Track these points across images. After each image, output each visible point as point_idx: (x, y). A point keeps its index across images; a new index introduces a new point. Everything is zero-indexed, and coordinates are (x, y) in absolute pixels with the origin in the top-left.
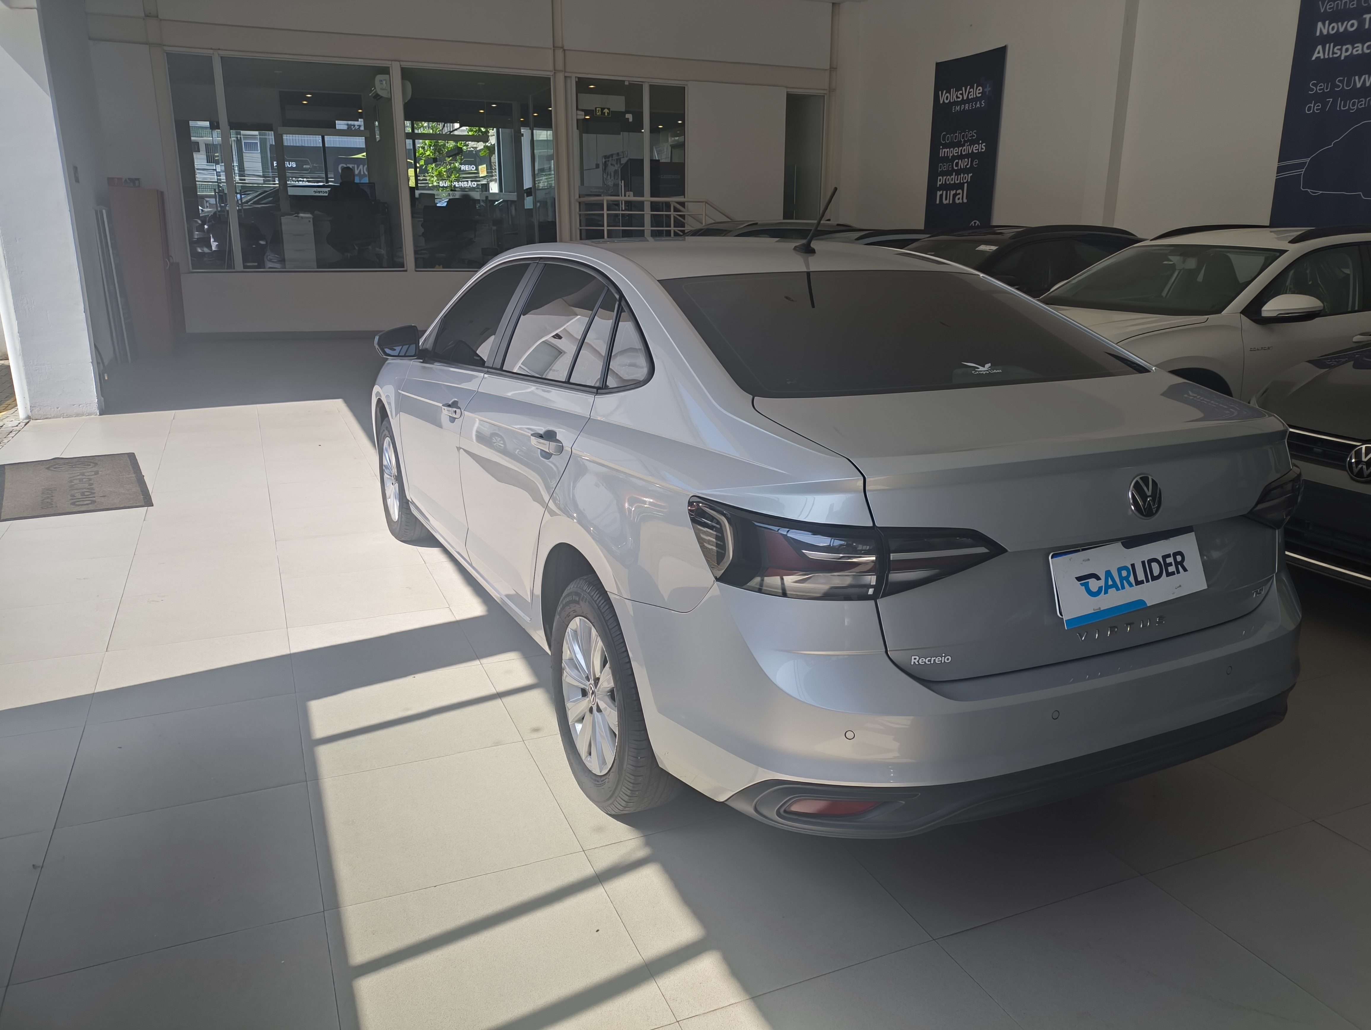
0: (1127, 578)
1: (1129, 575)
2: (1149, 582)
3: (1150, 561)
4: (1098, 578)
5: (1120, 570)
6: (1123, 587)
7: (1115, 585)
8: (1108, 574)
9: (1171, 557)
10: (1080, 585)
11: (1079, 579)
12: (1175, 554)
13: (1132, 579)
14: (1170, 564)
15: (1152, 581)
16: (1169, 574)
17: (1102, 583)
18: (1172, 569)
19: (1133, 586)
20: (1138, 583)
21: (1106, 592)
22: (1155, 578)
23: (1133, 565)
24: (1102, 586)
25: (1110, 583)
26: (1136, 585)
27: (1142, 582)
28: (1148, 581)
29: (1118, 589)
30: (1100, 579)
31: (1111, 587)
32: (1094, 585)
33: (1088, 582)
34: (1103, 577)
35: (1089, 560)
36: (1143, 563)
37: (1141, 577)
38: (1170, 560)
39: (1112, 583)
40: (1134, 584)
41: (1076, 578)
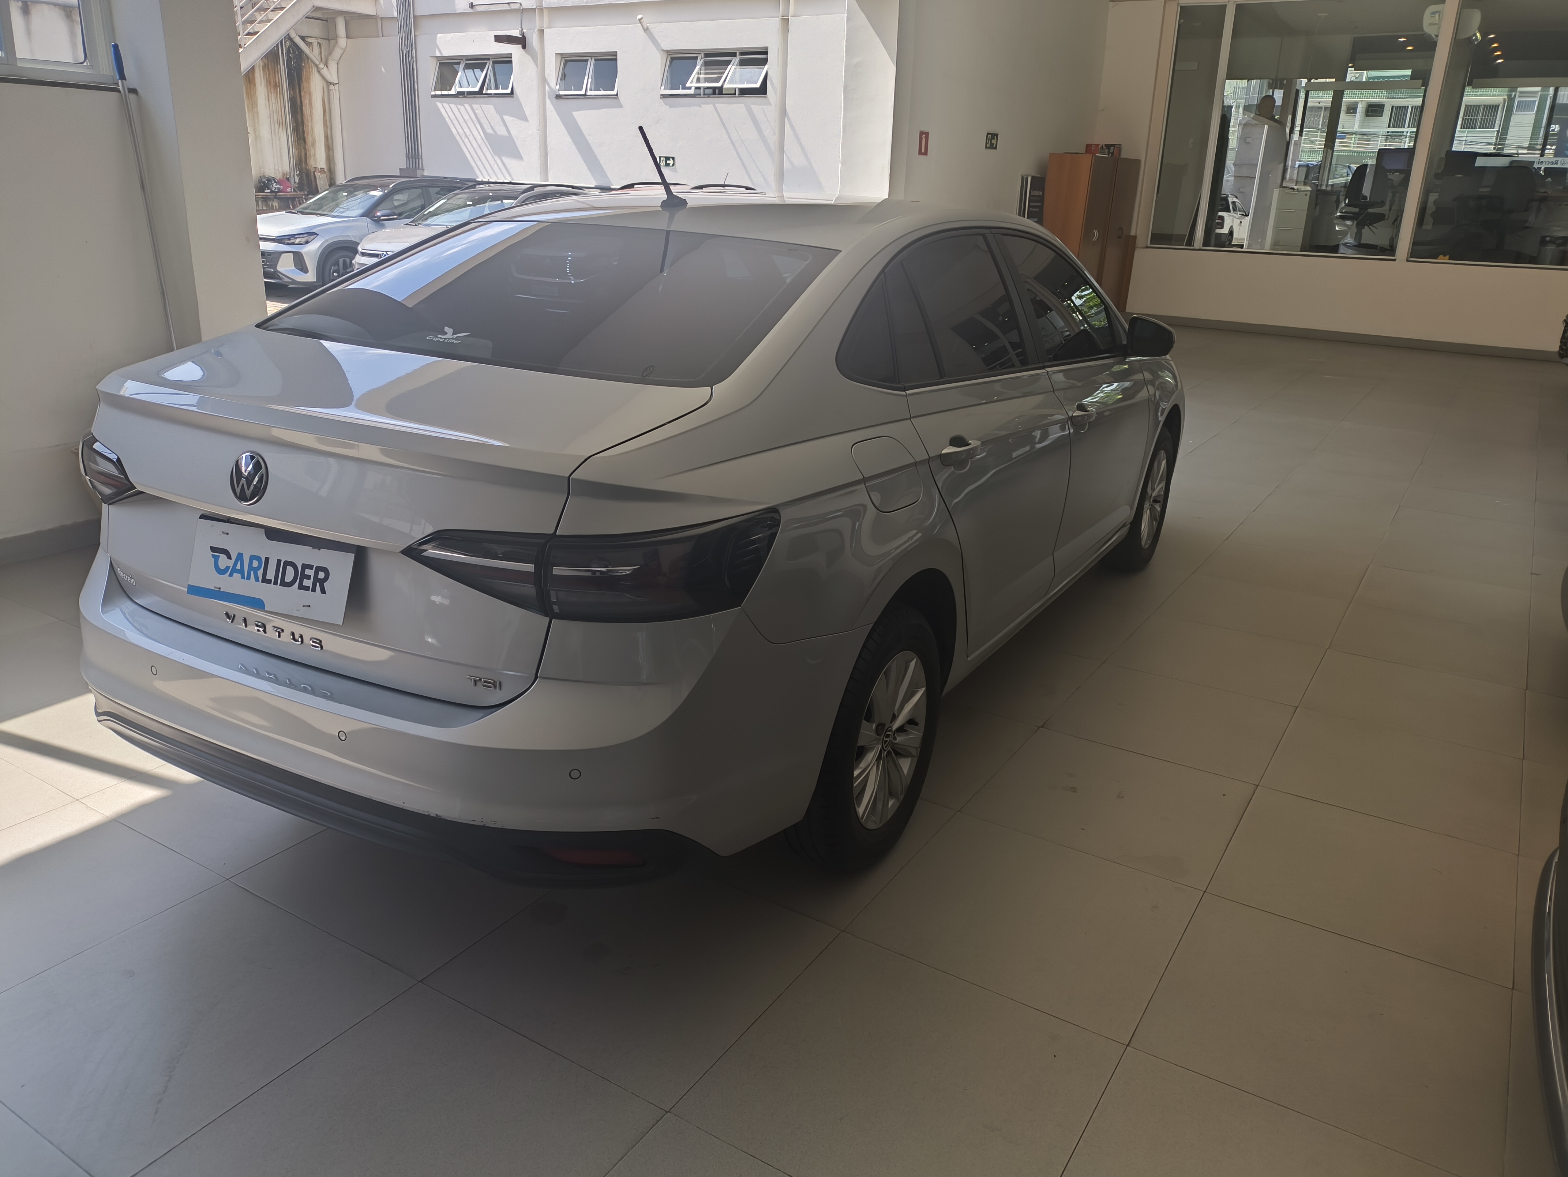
0: (256, 570)
1: (259, 568)
2: (277, 585)
3: (287, 563)
4: (229, 557)
5: (253, 558)
6: (249, 578)
7: (241, 572)
8: (240, 556)
9: (312, 569)
10: (211, 556)
11: (213, 549)
12: (319, 569)
13: (260, 573)
14: (308, 577)
15: (280, 585)
16: (301, 587)
17: (230, 563)
18: (308, 583)
19: (259, 581)
20: (265, 580)
21: (231, 575)
22: (284, 584)
23: (267, 559)
24: (230, 567)
25: (238, 567)
26: (262, 582)
27: (269, 582)
28: (275, 583)
29: (243, 577)
30: (231, 559)
31: (238, 571)
32: (223, 561)
33: (219, 556)
34: (234, 557)
35: (228, 534)
36: (279, 561)
37: (271, 575)
38: (310, 572)
39: (239, 568)
40: (260, 579)
41: (211, 547)
